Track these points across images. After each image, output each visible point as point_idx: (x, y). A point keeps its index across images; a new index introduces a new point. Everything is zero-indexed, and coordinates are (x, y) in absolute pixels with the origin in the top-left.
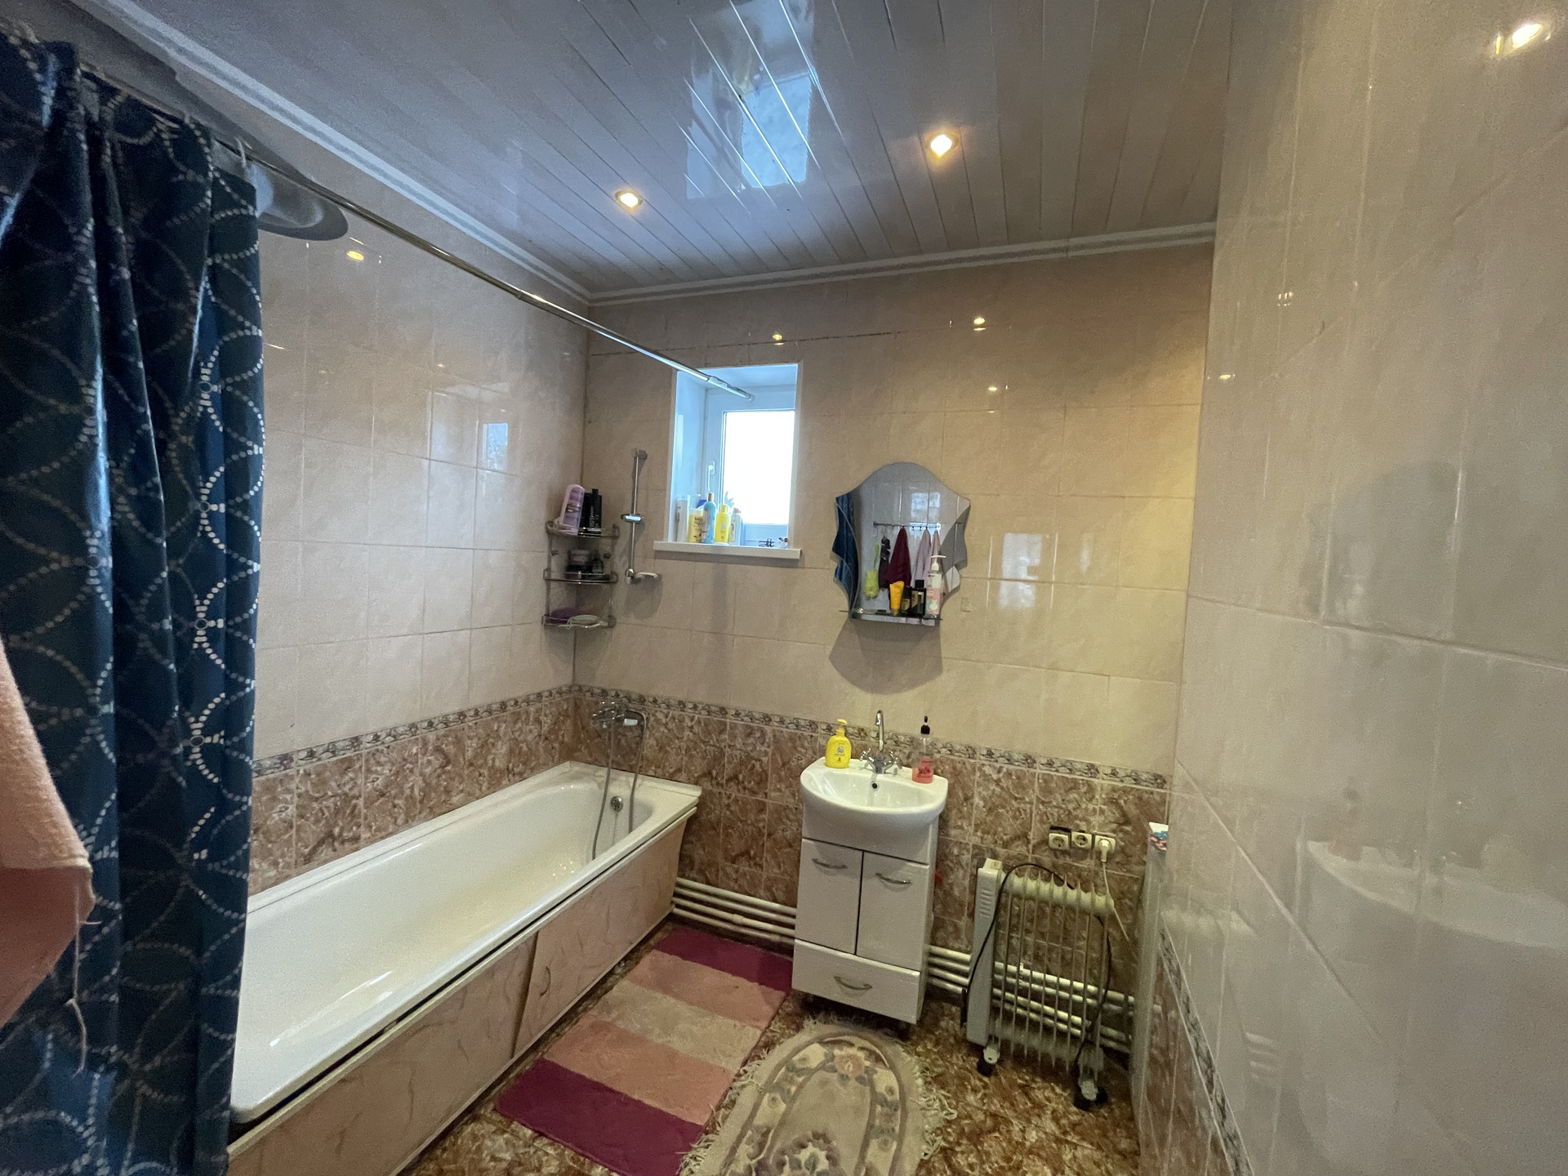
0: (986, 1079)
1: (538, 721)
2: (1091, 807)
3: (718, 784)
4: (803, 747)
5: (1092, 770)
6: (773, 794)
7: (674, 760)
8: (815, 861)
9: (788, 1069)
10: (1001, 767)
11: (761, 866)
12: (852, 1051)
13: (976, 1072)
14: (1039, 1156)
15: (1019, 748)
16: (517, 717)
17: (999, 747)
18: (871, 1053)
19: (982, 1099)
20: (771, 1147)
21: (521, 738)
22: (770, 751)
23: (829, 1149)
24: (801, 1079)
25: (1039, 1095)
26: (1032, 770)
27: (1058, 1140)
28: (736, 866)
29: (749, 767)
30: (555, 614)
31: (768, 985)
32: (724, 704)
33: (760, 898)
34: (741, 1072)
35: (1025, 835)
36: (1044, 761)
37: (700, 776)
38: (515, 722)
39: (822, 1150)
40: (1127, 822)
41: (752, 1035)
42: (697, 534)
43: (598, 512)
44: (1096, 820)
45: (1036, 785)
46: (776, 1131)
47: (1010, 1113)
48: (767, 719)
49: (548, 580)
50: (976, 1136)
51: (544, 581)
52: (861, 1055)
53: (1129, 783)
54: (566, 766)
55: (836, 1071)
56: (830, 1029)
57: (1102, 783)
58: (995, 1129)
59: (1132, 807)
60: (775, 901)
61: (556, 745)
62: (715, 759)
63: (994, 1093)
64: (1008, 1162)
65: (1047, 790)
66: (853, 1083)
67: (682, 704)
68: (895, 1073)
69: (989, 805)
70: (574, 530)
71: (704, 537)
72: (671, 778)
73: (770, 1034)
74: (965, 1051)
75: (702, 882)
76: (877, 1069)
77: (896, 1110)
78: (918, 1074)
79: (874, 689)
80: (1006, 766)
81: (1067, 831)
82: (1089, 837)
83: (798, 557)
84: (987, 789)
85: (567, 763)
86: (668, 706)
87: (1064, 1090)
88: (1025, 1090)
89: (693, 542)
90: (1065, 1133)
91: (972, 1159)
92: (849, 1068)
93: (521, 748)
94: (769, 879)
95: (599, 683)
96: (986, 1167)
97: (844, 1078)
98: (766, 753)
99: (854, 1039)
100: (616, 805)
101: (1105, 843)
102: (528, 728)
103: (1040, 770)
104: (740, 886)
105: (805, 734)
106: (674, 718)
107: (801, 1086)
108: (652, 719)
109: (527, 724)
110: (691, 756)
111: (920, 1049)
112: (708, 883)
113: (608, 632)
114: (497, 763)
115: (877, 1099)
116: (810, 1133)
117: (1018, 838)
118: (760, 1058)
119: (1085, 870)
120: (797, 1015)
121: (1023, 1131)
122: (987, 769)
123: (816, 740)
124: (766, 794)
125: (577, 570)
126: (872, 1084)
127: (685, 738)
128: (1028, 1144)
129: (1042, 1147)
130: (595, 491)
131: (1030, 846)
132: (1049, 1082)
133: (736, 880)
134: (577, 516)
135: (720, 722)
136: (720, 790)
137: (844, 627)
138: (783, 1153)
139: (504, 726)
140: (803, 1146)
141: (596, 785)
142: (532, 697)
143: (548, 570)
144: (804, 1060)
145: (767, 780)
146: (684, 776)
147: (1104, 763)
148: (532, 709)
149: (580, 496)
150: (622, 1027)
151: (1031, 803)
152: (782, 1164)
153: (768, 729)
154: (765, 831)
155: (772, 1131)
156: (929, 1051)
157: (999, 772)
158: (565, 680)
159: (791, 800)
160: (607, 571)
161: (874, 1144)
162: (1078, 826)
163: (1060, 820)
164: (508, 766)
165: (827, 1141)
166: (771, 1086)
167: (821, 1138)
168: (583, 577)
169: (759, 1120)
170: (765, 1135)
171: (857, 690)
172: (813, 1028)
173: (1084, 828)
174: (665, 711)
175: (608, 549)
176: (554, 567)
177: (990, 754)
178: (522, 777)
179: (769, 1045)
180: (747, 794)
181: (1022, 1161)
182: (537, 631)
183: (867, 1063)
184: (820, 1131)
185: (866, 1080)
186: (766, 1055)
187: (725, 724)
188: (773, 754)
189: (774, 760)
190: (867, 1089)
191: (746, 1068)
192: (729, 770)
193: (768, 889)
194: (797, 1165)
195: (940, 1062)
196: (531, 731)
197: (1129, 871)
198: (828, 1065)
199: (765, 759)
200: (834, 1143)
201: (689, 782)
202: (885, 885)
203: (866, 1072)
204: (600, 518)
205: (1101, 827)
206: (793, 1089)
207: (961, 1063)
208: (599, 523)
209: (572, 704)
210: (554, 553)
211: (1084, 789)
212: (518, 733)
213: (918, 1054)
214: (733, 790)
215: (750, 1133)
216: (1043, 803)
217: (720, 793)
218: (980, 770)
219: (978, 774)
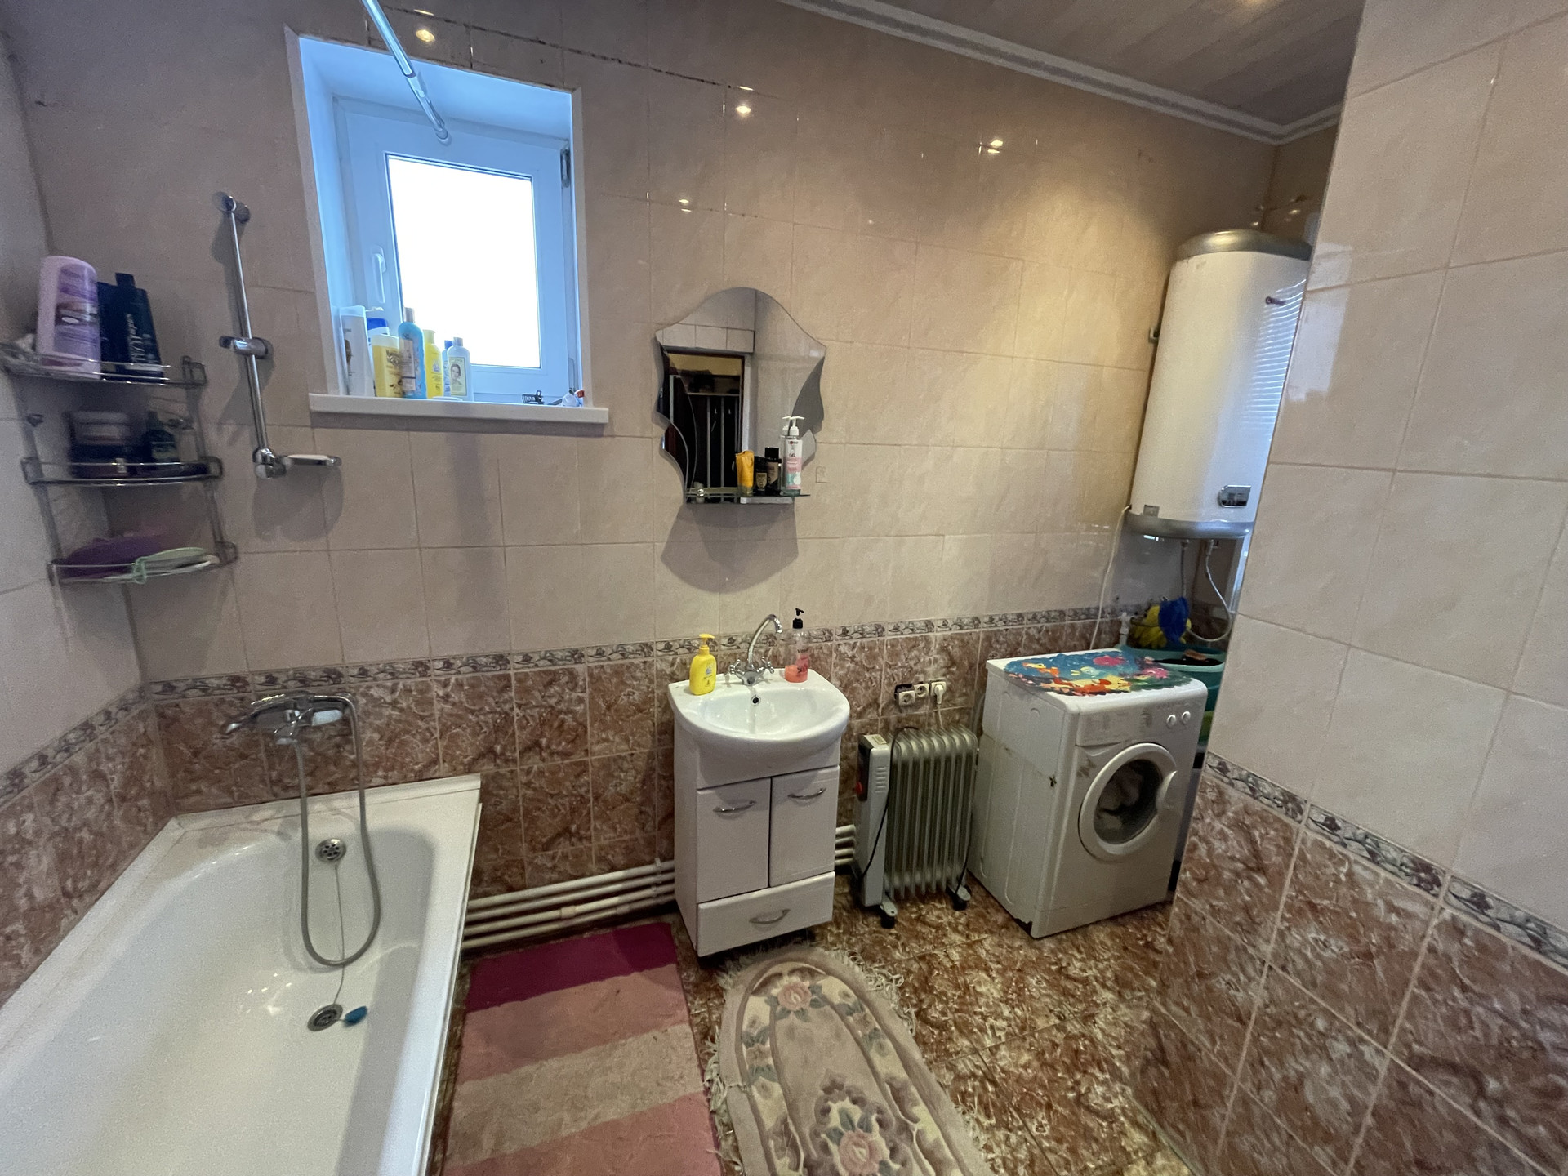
0: (893, 931)
1: (98, 776)
2: (927, 658)
3: (507, 761)
4: (635, 678)
5: (929, 625)
6: (597, 748)
7: (419, 751)
8: (718, 810)
9: (748, 1045)
10: (855, 643)
11: (589, 839)
12: (786, 981)
13: (883, 930)
14: (970, 967)
15: (869, 620)
16: (54, 788)
17: (852, 623)
18: (801, 971)
19: (904, 950)
20: (802, 1139)
21: (75, 821)
22: (586, 696)
23: (849, 1093)
24: (768, 1045)
25: (932, 918)
26: (881, 639)
27: (970, 945)
28: (550, 853)
29: (556, 725)
30: (77, 557)
31: (649, 966)
32: (499, 649)
33: (592, 875)
34: (707, 1084)
35: (876, 701)
36: (891, 627)
37: (475, 760)
38: (53, 801)
39: (843, 1100)
40: (954, 664)
41: (682, 1035)
42: (394, 380)
43: (145, 323)
44: (930, 669)
45: (885, 651)
46: (793, 1119)
47: (928, 947)
48: (577, 655)
49: (39, 484)
50: (925, 985)
51: (29, 490)
52: (795, 979)
53: (956, 630)
54: (173, 829)
55: (789, 1012)
56: (749, 974)
57: (937, 635)
58: (931, 969)
59: (956, 649)
60: (613, 869)
61: (145, 802)
62: (497, 729)
63: (908, 939)
64: (960, 989)
65: (894, 654)
66: (812, 1012)
67: (421, 667)
68: (833, 975)
69: (845, 681)
70: (91, 367)
71: (411, 386)
72: (420, 777)
73: (697, 1020)
74: (861, 917)
75: (500, 892)
76: (819, 982)
77: (863, 1010)
78: (852, 963)
79: (720, 588)
80: (859, 640)
81: (909, 686)
82: (926, 685)
83: (604, 419)
84: (842, 667)
85: (172, 823)
86: (394, 675)
87: (941, 903)
88: (920, 919)
89: (389, 395)
90: (968, 937)
91: (940, 1007)
92: (796, 1001)
93: (81, 841)
94: (601, 848)
95: (217, 666)
96: (951, 1004)
97: (801, 1013)
98: (581, 700)
99: (775, 969)
100: (331, 853)
101: (940, 688)
102: (82, 798)
103: (888, 637)
104: (560, 873)
105: (636, 661)
106: (407, 691)
107: (774, 1052)
108: (362, 701)
109: (79, 792)
110: (453, 737)
111: (831, 939)
112: (511, 889)
113: (223, 574)
114: (39, 894)
115: (844, 1012)
116: (821, 1093)
117: (870, 705)
118: (710, 1055)
119: (921, 715)
120: (705, 980)
121: (947, 956)
122: (843, 649)
123: (652, 665)
124: (586, 751)
125: (112, 457)
126: (826, 1000)
127: (437, 714)
128: (957, 963)
129: (966, 960)
130: (125, 279)
131: (880, 711)
132: (928, 903)
133: (554, 868)
134: (91, 332)
135: (499, 677)
136: (512, 767)
137: (679, 517)
138: (815, 1134)
139: (29, 818)
140: (826, 1111)
141: (273, 838)
142: (72, 737)
143: (33, 460)
144: (753, 1023)
145: (586, 732)
146: (444, 767)
147: (936, 617)
148: (79, 758)
149: (88, 287)
150: (515, 1148)
151: (881, 670)
152: (825, 1148)
153: (580, 669)
154: (590, 795)
155: (790, 1121)
156: (838, 935)
157: (853, 648)
158: (130, 677)
159: (623, 747)
160: (189, 454)
161: (874, 1055)
162: (917, 679)
163: (904, 678)
164: (63, 888)
165: (840, 1087)
166: (749, 1077)
167: (833, 1088)
168: (132, 472)
169: (770, 1123)
170: (786, 1132)
171: (700, 592)
172: (733, 984)
173: (922, 680)
174: (389, 684)
175: (180, 410)
176: (43, 452)
177: (845, 632)
178: (96, 891)
179: (706, 1034)
180: (558, 760)
181: (965, 981)
182: (43, 595)
183: (807, 983)
184: (827, 1083)
185: (820, 1000)
186: (715, 1047)
187: (508, 676)
188: (592, 698)
189: (593, 704)
190: (828, 1008)
191: (708, 1077)
192: (522, 737)
193: (601, 859)
194: (837, 1135)
195: (854, 940)
196: (90, 801)
197: (955, 705)
198: (779, 1012)
199: (579, 709)
200: (848, 1083)
201: (454, 772)
202: (797, 803)
203: (813, 992)
204: (154, 340)
205: (935, 675)
206: (770, 1061)
207: (867, 929)
208: (152, 351)
209: (153, 720)
210: (33, 421)
211: (922, 645)
212: (65, 816)
213: (833, 944)
214: (535, 763)
215: (772, 1143)
216: (890, 666)
217: (512, 772)
218: (836, 650)
219: (834, 655)
